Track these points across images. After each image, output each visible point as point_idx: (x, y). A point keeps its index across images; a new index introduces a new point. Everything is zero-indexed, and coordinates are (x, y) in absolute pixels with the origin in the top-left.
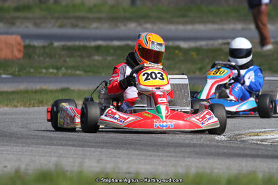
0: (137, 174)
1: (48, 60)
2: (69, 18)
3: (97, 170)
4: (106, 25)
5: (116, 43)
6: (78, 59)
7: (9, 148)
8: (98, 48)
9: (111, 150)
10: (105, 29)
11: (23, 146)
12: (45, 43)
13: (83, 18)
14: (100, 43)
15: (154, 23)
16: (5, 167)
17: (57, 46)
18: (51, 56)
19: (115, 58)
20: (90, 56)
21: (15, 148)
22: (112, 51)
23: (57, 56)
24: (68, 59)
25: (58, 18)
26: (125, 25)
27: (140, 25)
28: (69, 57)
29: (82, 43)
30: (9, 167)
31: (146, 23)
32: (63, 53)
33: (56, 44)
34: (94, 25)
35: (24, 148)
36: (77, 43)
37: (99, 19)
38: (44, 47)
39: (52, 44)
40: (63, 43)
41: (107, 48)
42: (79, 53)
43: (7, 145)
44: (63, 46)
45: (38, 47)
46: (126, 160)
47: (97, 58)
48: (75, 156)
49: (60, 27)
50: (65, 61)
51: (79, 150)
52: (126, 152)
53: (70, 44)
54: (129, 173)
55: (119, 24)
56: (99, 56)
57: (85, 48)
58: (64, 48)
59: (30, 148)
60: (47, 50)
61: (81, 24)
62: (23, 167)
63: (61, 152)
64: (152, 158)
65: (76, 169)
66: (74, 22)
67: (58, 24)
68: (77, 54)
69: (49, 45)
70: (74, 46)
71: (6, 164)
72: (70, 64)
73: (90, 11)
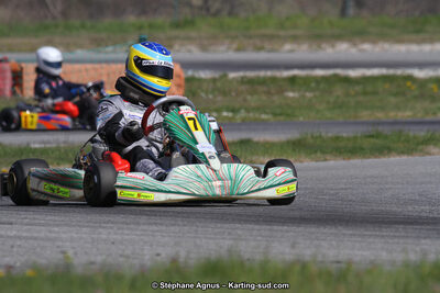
0: (349, 263)
1: (219, 98)
2: (250, 37)
4: (305, 47)
5: (319, 72)
6: (264, 97)
7: (164, 228)
8: (293, 80)
9: (313, 230)
10: (303, 52)
11: (184, 225)
12: (216, 74)
13: (271, 38)
14: (296, 72)
15: (374, 42)
16: (158, 255)
17: (234, 78)
18: (225, 93)
19: (317, 93)
20: (281, 91)
21: (172, 228)
22: (313, 85)
23: (233, 94)
24: (249, 97)
25: (234, 38)
26: (333, 46)
27: (355, 45)
28: (251, 94)
29: (269, 73)
30: (163, 255)
31: (363, 42)
32: (243, 88)
33: (232, 75)
34: (288, 47)
35: (186, 228)
36: (262, 74)
37: (295, 39)
38: (214, 80)
39: (225, 75)
40: (241, 74)
41: (306, 81)
42: (264, 88)
43: (161, 224)
44: (242, 78)
45: (205, 80)
46: (334, 243)
47: (291, 94)
48: (259, 238)
49: (238, 50)
50: (245, 100)
51: (265, 230)
52: (333, 230)
53: (251, 74)
54: (338, 262)
55: (323, 45)
56: (293, 91)
57: (274, 80)
58: (243, 81)
59: (194, 228)
60: (219, 84)
61: (267, 45)
62: (183, 254)
63: (239, 232)
64: (371, 240)
65: (259, 257)
66: (258, 43)
67: (235, 46)
68: (261, 89)
69: (221, 77)
70: (258, 77)
71: (160, 250)
72: (253, 104)
73: (281, 26)
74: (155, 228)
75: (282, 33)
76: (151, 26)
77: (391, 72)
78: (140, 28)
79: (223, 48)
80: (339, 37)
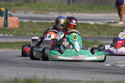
1: (30, 28)
2: (40, 10)
3: (52, 78)
4: (57, 13)
9: (58, 70)
11: (19, 67)
12: (29, 21)
13: (46, 10)
15: (78, 13)
16: (11, 76)
17: (34, 23)
18: (31, 27)
21: (15, 68)
23: (34, 27)
24: (39, 28)
25: (35, 10)
26: (65, 14)
27: (72, 13)
28: (40, 28)
29: (45, 21)
31: (74, 13)
32: (37, 25)
33: (34, 21)
34: (51, 13)
35: (19, 68)
36: (43, 21)
37: (53, 11)
38: (28, 23)
39: (32, 21)
40: (37, 21)
42: (44, 26)
43: (12, 67)
44: (37, 22)
45: (26, 23)
46: (65, 74)
48: (42, 72)
49: (36, 14)
50: (38, 29)
51: (44, 70)
52: (65, 70)
53: (40, 21)
55: (62, 13)
57: (47, 23)
58: (37, 23)
59: (22, 68)
60: (30, 24)
61: (45, 13)
62: (19, 77)
63: (36, 70)
64: (76, 74)
65: (42, 78)
66: (42, 12)
67: (35, 12)
68: (43, 26)
69: (30, 22)
70: (42, 22)
71: (11, 75)
72: (40, 31)
73: (49, 7)
74: (9, 68)
75: (49, 9)
76: (9, 5)
77: (83, 22)
78: (6, 6)
79: (31, 13)
80: (67, 11)
